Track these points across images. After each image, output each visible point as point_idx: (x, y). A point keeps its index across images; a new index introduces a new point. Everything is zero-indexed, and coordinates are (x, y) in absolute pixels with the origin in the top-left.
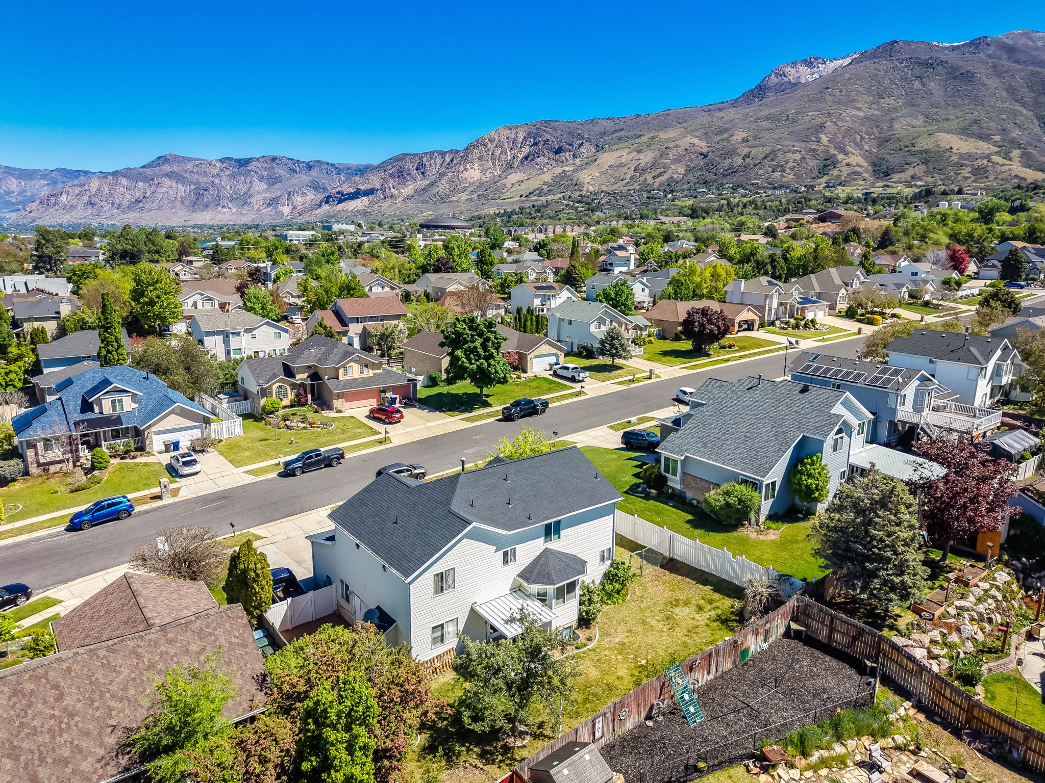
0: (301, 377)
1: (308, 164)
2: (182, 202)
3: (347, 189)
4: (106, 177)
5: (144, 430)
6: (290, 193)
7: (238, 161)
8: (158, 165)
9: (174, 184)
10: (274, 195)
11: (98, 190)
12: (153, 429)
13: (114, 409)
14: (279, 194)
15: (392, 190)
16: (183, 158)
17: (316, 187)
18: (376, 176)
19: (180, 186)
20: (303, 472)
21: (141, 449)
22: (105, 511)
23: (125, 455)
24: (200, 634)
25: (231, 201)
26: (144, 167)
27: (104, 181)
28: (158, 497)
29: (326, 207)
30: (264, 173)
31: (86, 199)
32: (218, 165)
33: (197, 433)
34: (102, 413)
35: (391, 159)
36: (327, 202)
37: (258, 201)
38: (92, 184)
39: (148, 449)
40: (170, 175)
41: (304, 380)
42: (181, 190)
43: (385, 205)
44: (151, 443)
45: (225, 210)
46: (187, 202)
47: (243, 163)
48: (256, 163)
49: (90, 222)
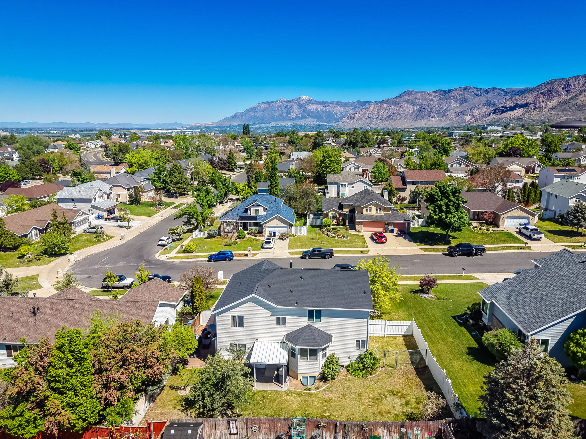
0: (346, 210)
1: (486, 90)
2: (411, 115)
3: (509, 104)
4: (377, 104)
5: (263, 225)
6: (472, 108)
7: (444, 91)
8: (403, 96)
9: (409, 106)
10: (462, 110)
11: (373, 111)
12: (267, 225)
13: (256, 213)
14: (465, 109)
15: (542, 103)
16: (416, 92)
17: (489, 104)
18: (531, 95)
19: (411, 107)
20: (310, 258)
21: (261, 233)
22: (221, 256)
23: (254, 234)
24: (137, 308)
25: (437, 114)
26: (396, 98)
27: (376, 106)
28: (246, 255)
29: (493, 116)
30: (458, 97)
31: (367, 115)
32: (433, 94)
33: (285, 230)
34: (251, 214)
35: (544, 83)
36: (494, 113)
37: (452, 114)
38: (370, 108)
39: (263, 234)
40: (407, 101)
41: (347, 212)
42: (412, 109)
43: (534, 113)
44: (265, 231)
45: (433, 119)
46: (413, 115)
47: (447, 92)
48: (454, 92)
49: (366, 127)
